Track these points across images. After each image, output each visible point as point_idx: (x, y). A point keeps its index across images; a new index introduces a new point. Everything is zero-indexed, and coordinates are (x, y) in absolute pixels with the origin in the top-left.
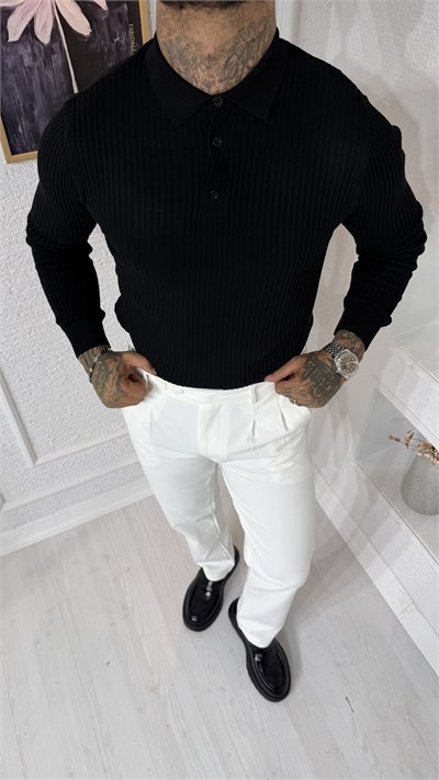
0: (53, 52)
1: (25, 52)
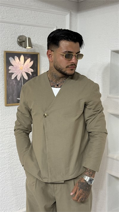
0: (20, 82)
1: (14, 82)
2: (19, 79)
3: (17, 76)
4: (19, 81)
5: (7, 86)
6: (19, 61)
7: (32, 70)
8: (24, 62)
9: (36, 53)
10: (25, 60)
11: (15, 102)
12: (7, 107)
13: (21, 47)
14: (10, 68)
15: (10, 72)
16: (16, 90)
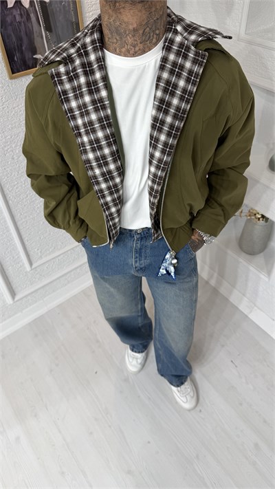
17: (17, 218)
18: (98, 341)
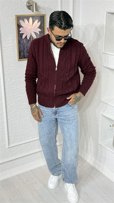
1: (25, 40)
2: (28, 38)
3: (27, 36)
4: (29, 40)
5: (19, 44)
6: (28, 22)
7: (40, 30)
8: (33, 24)
9: (42, 14)
10: (33, 22)
11: (26, 57)
12: (20, 62)
13: (30, 10)
14: (20, 29)
15: (21, 33)
16: (27, 47)
17: (8, 118)
18: (36, 190)
